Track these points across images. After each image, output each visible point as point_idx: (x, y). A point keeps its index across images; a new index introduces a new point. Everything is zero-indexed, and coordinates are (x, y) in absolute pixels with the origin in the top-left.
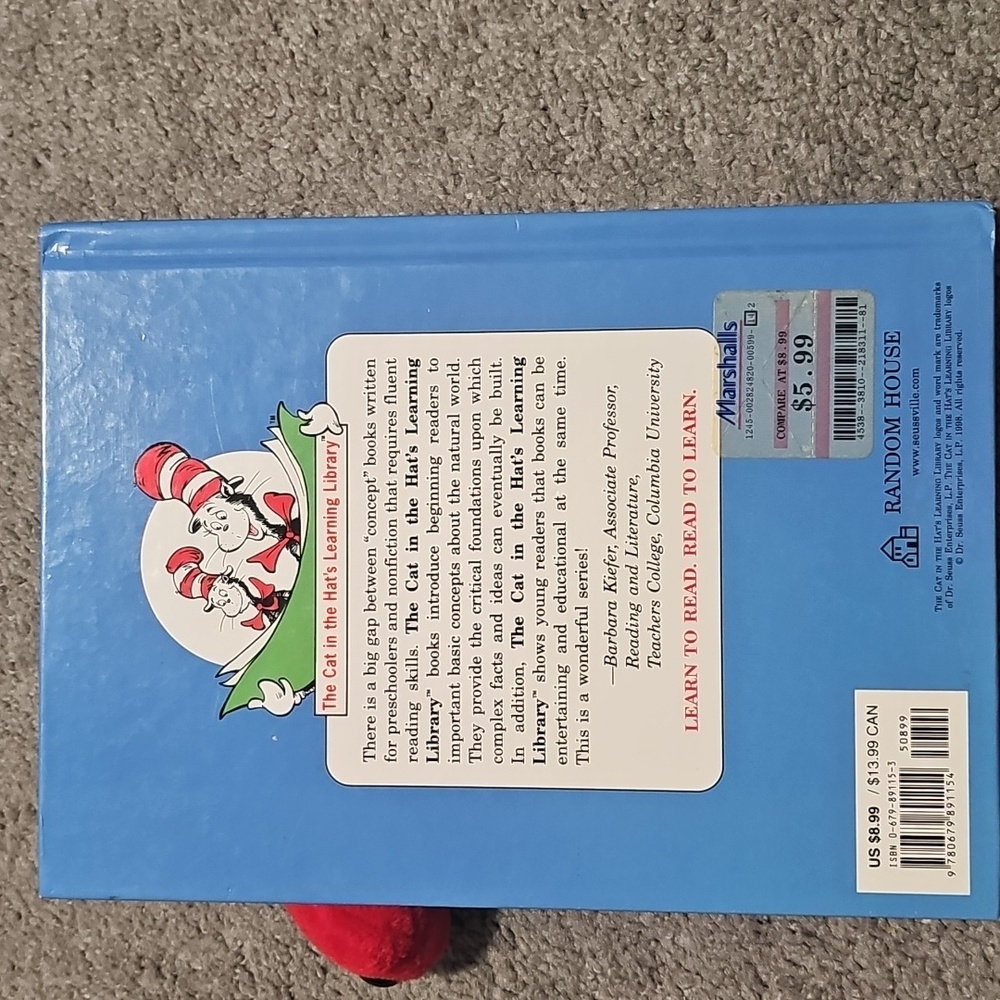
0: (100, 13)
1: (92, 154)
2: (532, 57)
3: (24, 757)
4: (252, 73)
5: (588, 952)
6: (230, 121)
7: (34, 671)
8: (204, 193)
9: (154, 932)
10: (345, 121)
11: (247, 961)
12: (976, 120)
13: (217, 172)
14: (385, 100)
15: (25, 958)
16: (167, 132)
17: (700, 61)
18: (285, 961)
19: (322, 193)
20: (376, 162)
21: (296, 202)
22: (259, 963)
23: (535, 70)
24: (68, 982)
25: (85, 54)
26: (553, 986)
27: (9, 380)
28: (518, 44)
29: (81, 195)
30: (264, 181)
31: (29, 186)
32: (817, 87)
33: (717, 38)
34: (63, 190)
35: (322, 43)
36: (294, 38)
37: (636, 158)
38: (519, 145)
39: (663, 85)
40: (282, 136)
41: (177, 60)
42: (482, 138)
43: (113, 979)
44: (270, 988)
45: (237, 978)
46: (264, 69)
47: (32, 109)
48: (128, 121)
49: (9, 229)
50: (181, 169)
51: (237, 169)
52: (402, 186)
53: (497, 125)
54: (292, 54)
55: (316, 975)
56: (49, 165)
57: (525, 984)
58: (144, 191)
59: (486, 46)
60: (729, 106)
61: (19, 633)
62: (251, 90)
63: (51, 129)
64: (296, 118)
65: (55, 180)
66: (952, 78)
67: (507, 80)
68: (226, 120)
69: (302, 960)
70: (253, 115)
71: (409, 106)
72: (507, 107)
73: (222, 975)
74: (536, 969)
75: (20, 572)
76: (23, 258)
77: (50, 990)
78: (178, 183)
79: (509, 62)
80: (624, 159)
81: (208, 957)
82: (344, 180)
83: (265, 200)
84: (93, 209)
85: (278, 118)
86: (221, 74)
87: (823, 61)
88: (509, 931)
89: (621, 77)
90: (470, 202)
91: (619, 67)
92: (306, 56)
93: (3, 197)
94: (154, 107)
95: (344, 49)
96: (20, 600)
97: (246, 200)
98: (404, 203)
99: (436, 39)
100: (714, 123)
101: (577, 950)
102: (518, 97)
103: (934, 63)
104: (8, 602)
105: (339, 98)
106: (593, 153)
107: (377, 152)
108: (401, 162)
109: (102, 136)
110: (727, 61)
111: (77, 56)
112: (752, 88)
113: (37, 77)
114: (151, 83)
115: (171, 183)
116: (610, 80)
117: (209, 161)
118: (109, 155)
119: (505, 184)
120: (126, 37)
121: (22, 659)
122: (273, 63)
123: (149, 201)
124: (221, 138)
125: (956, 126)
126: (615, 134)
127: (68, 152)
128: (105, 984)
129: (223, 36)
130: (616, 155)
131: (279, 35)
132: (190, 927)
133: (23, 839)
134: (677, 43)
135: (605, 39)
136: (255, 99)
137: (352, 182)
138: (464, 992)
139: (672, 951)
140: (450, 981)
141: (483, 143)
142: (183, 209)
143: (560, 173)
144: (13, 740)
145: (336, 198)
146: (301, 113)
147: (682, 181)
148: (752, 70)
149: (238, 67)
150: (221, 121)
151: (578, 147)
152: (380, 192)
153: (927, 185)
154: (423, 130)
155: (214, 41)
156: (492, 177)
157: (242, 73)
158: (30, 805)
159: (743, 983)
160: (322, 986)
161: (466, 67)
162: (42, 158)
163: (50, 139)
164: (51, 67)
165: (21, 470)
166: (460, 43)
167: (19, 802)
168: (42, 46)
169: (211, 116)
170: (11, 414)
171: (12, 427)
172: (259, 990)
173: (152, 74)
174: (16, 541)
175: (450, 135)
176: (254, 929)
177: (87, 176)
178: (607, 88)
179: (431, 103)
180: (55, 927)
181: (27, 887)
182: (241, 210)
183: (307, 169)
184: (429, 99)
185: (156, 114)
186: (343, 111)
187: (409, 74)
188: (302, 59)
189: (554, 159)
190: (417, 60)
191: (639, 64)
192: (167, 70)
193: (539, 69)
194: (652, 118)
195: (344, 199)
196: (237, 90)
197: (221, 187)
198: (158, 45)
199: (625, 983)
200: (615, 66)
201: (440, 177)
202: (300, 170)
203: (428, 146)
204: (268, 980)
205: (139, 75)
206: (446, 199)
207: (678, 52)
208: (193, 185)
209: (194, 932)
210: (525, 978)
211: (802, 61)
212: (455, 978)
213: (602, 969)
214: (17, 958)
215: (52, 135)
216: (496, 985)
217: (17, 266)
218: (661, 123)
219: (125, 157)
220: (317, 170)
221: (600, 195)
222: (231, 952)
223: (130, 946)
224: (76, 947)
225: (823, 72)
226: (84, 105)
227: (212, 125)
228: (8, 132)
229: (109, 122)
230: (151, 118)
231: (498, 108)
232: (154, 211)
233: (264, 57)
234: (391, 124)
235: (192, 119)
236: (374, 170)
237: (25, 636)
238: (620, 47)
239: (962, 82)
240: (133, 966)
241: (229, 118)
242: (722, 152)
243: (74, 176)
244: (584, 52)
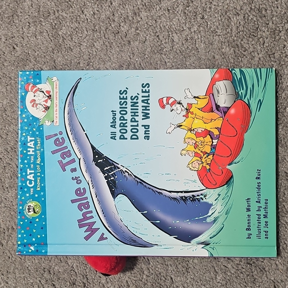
0: (32, 6)
1: (30, 46)
2: (154, 22)
3: (11, 214)
4: (76, 24)
5: (170, 265)
6: (70, 37)
7: (13, 190)
8: (62, 57)
9: (48, 261)
10: (102, 38)
11: (75, 269)
12: (275, 42)
13: (66, 51)
14: (113, 33)
15: (11, 269)
16: (51, 40)
17: (201, 24)
18: (85, 269)
19: (96, 58)
20: (111, 50)
21: (88, 60)
22: (78, 269)
23: (155, 25)
24: (24, 276)
25: (28, 18)
26: (160, 274)
27: (6, 108)
28: (150, 18)
29: (27, 57)
30: (79, 54)
31: (12, 54)
32: (232, 32)
33: (205, 18)
34: (21, 55)
35: (96, 17)
36: (88, 15)
37: (183, 50)
38: (151, 46)
39: (190, 30)
40: (84, 42)
41: (54, 20)
42: (140, 44)
43: (36, 275)
44: (81, 276)
45: (72, 273)
46: (79, 23)
47: (13, 33)
48: (40, 37)
49: (6, 66)
50: (55, 50)
51: (71, 51)
52: (118, 57)
53: (145, 40)
54: (87, 19)
55: (94, 272)
56: (17, 48)
57: (152, 274)
58: (45, 56)
59: (141, 18)
60: (208, 37)
61: (9, 179)
62: (75, 29)
63: (18, 38)
64: (88, 37)
65: (19, 53)
66: (268, 30)
67: (147, 28)
68: (69, 37)
69: (90, 268)
70: (76, 36)
71: (120, 34)
72: (147, 35)
73: (68, 273)
74: (155, 269)
75: (9, 162)
76: (10, 74)
77: (19, 278)
78: (55, 54)
79: (148, 23)
80: (180, 50)
81: (64, 268)
82: (102, 55)
83: (79, 59)
84: (30, 61)
85: (83, 37)
86: (67, 24)
87: (234, 25)
88: (148, 259)
89: (179, 28)
90: (137, 61)
91: (178, 25)
92: (91, 20)
93: (4, 57)
94: (47, 33)
95: (102, 18)
96: (9, 170)
97: (74, 59)
98: (119, 61)
99: (128, 16)
100: (204, 41)
101: (167, 264)
102: (151, 33)
103: (263, 26)
104: (6, 170)
105: (100, 32)
106: (171, 49)
107: (111, 47)
108: (118, 50)
109: (33, 41)
110: (208, 24)
111: (26, 18)
112: (214, 32)
113: (14, 24)
114: (47, 26)
115: (52, 54)
116: (176, 29)
117: (64, 48)
118: (35, 46)
119: (147, 56)
120: (39, 13)
121: (10, 186)
122: (82, 22)
123: (46, 59)
124: (67, 42)
125: (269, 43)
126: (177, 43)
127: (23, 45)
128: (34, 276)
129: (67, 14)
130: (178, 49)
131: (83, 14)
132: (59, 260)
133: (10, 236)
134: (194, 19)
135: (175, 18)
136: (77, 32)
137: (104, 55)
138: (136, 276)
139: (192, 264)
140: (132, 273)
141: (141, 45)
142: (56, 61)
143: (162, 54)
144: (7, 209)
145: (100, 59)
146: (90, 36)
147: (196, 57)
148: (215, 27)
149: (72, 22)
150: (67, 37)
151: (167, 47)
152: (112, 58)
153: (262, 59)
154: (124, 41)
155: (65, 15)
156: (143, 54)
157: (73, 24)
158: (12, 227)
159: (211, 272)
160: (96, 275)
161: (136, 24)
162: (15, 47)
163: (18, 41)
164: (18, 21)
165: (9, 134)
166: (134, 18)
167: (9, 226)
168: (15, 15)
169: (64, 36)
170: (7, 118)
171: (7, 121)
172: (78, 277)
173: (47, 24)
174: (8, 153)
175: (132, 43)
176: (77, 260)
177: (28, 52)
178: (175, 31)
179: (126, 34)
180: (20, 260)
181: (12, 249)
182: (73, 62)
183: (91, 51)
184: (126, 33)
185: (48, 35)
186: (102, 35)
187: (120, 26)
188: (90, 21)
189: (161, 50)
190: (122, 22)
191: (184, 25)
192: (52, 23)
193: (156, 25)
194: (187, 39)
195: (102, 60)
196: (72, 29)
197: (67, 55)
198: (49, 16)
199: (180, 273)
200: (177, 25)
201: (129, 54)
202: (89, 51)
203: (125, 46)
204: (81, 274)
205: (43, 24)
206: (130, 60)
207: (195, 21)
208: (59, 55)
209: (60, 261)
210: (152, 272)
211: (228, 25)
212: (133, 272)
213: (173, 269)
214: (9, 270)
215: (18, 40)
216: (144, 274)
217: (8, 77)
218: (190, 41)
219: (39, 47)
220: (94, 51)
221: (173, 60)
222: (70, 266)
223: (41, 265)
224: (26, 266)
225: (234, 28)
226: (27, 32)
227: (64, 38)
228: (5, 39)
229: (35, 37)
230: (47, 36)
231: (145, 36)
232: (48, 62)
233: (79, 20)
234: (115, 39)
235: (59, 36)
236: (110, 52)
237: (11, 180)
238: (179, 20)
239: (271, 32)
240: (42, 271)
241: (69, 36)
242: (206, 49)
243: (24, 51)
244: (168, 21)
